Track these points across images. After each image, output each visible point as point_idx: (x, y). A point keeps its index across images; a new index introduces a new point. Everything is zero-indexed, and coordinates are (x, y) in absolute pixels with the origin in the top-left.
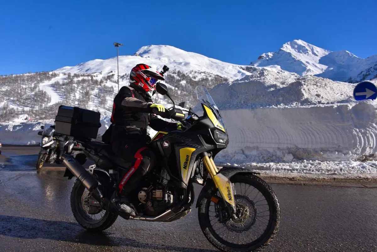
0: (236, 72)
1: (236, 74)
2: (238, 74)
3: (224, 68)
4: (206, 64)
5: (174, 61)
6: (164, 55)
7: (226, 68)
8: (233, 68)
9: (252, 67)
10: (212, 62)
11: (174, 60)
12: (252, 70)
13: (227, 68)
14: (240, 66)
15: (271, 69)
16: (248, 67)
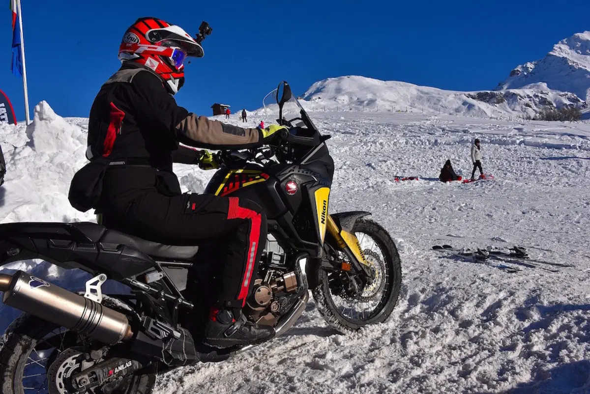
0: (460, 103)
1: (460, 107)
2: (463, 106)
3: (439, 101)
4: (411, 98)
5: (358, 99)
6: (343, 92)
7: (443, 100)
8: (455, 98)
9: (487, 92)
10: (422, 92)
11: (359, 97)
12: (488, 97)
13: (445, 100)
14: (467, 93)
15: (524, 91)
16: (480, 93)
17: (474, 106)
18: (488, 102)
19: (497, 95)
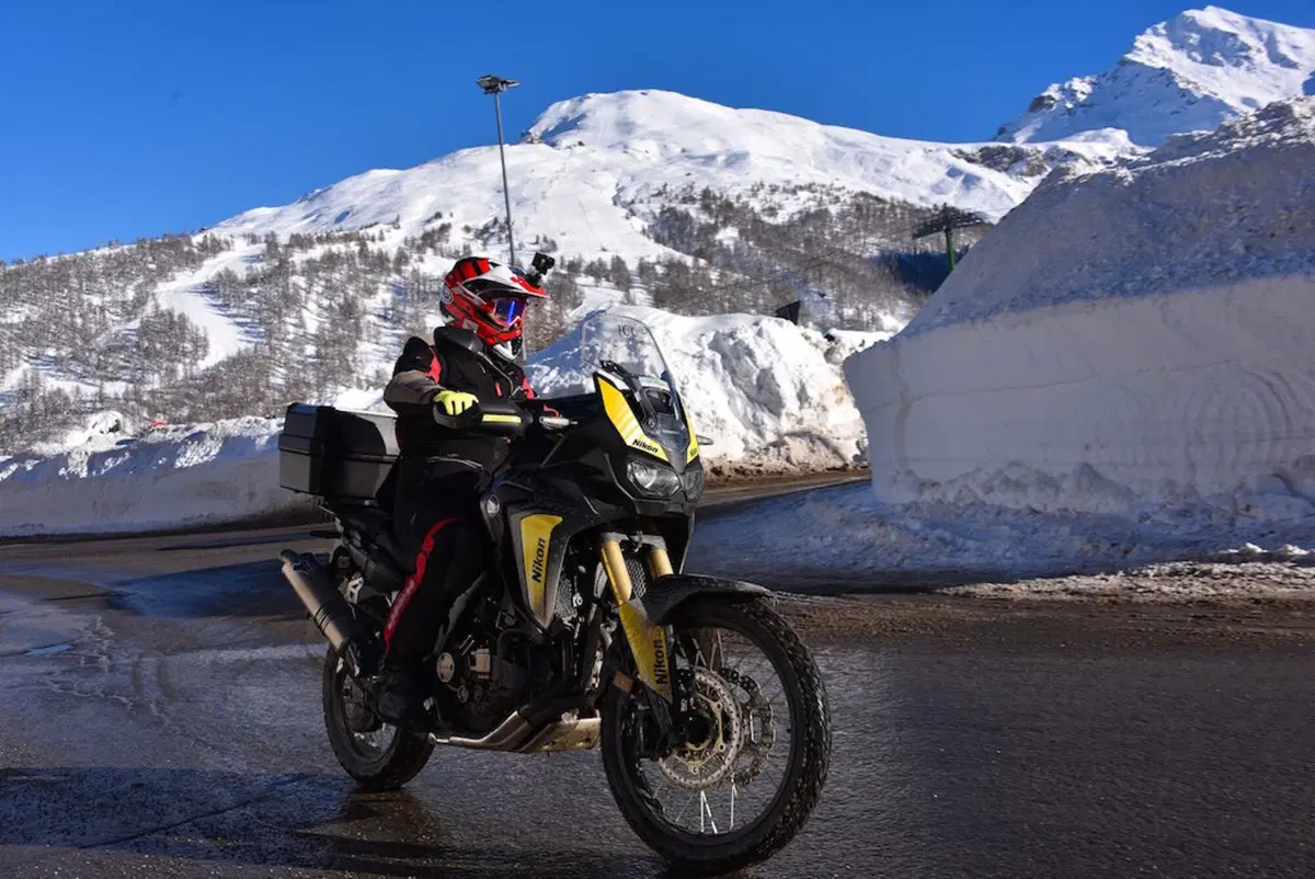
0: (942, 172)
1: (943, 181)
2: (950, 179)
3: (888, 164)
4: (814, 153)
5: (683, 151)
6: (640, 132)
7: (897, 163)
8: (925, 157)
9: (1004, 148)
10: (838, 141)
11: (686, 146)
12: (1006, 159)
13: (903, 163)
14: (954, 147)
15: (1090, 148)
16: (987, 148)
17: (979, 179)
18: (1006, 170)
19: (1028, 155)
